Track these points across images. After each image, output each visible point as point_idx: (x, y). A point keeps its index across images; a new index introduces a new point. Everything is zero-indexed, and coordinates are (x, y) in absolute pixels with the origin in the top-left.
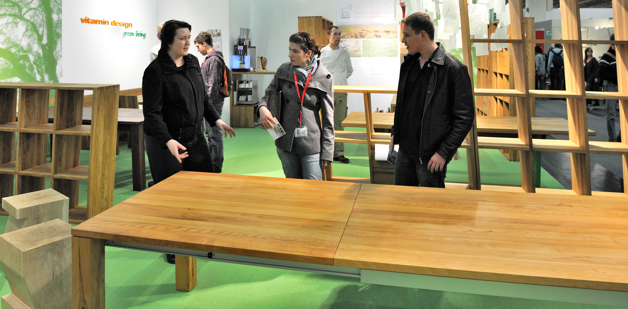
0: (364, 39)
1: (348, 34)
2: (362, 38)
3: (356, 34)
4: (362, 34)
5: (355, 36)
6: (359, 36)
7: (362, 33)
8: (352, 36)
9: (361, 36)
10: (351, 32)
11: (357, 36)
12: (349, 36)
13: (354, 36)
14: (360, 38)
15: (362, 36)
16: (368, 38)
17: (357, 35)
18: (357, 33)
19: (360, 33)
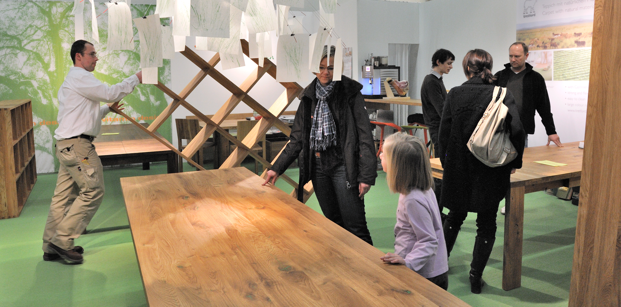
0: (556, 50)
1: (532, 42)
2: (554, 47)
3: (544, 42)
4: (553, 42)
5: (543, 45)
6: (548, 45)
7: (553, 39)
8: (538, 46)
9: (551, 45)
10: (536, 39)
11: (546, 45)
12: (534, 46)
13: (541, 45)
14: (550, 49)
15: (554, 45)
16: (563, 47)
17: (546, 43)
18: (547, 40)
19: (550, 40)
